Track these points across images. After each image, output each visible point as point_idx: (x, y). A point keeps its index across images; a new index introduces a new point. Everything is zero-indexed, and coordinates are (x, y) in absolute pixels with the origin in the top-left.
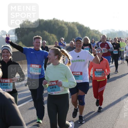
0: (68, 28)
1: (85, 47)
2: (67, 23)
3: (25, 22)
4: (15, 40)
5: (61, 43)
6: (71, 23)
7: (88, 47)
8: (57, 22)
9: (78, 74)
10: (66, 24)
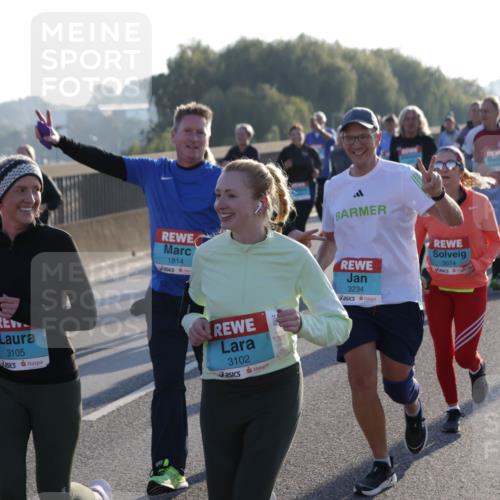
0: (357, 71)
1: (405, 151)
2: (352, 54)
3: (189, 53)
4: (148, 123)
5: (317, 135)
6: (368, 52)
7: (414, 150)
8: (312, 48)
9: (362, 268)
10: (350, 56)
